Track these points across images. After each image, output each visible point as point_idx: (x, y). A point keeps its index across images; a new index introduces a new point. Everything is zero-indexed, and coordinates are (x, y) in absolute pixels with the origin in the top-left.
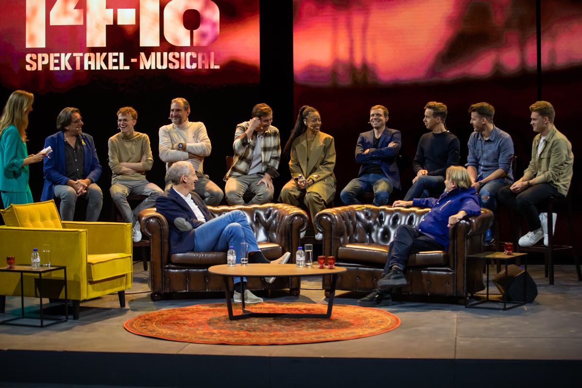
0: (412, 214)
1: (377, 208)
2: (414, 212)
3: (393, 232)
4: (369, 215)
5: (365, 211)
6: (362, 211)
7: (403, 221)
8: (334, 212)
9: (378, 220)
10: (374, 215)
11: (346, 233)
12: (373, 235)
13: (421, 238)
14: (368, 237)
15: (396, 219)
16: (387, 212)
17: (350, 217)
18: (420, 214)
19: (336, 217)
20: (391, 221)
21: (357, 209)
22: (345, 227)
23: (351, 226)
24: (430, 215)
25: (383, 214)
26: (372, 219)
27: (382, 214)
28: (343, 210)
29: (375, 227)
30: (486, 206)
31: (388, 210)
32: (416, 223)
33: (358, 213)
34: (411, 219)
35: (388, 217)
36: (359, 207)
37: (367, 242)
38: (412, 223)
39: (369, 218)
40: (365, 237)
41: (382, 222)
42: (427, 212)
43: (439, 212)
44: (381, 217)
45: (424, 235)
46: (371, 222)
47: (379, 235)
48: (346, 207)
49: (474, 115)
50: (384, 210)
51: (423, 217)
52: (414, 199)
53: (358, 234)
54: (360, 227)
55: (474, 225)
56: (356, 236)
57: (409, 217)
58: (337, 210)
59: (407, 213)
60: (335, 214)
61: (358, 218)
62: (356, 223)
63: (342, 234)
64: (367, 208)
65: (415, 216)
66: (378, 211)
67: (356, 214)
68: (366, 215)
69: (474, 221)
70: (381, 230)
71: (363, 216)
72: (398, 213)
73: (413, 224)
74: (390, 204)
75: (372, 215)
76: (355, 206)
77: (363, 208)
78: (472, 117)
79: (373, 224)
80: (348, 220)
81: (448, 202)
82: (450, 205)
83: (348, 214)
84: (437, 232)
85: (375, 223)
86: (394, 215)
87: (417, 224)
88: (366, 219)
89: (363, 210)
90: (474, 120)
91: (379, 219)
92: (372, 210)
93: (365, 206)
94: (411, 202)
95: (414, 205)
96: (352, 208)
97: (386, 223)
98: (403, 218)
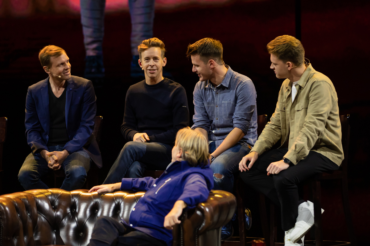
0: (118, 200)
1: (68, 193)
2: (122, 197)
3: (91, 228)
4: (57, 204)
5: (50, 197)
6: (46, 198)
7: (106, 211)
8: (4, 201)
9: (68, 210)
10: (63, 204)
11: (21, 232)
12: (62, 233)
13: (130, 234)
14: (54, 236)
15: (95, 209)
16: (83, 199)
17: (28, 208)
18: (130, 202)
19: (7, 209)
20: (88, 212)
21: (37, 196)
22: (20, 222)
23: (30, 221)
24: (143, 201)
25: (77, 202)
26: (61, 210)
27: (75, 202)
28: (17, 198)
29: (65, 221)
30: (220, 186)
31: (83, 195)
32: (125, 213)
33: (40, 201)
34: (117, 209)
35: (83, 206)
36: (41, 193)
37: (53, 244)
38: (118, 215)
39: (55, 209)
40: (51, 236)
41: (75, 214)
42: (139, 197)
43: (155, 197)
44: (73, 207)
45: (136, 230)
46: (58, 213)
47: (71, 232)
48: (22, 194)
49: (194, 60)
50: (78, 196)
51: (135, 205)
52: (123, 179)
53: (39, 233)
54: (43, 222)
55: (208, 216)
56: (36, 235)
57: (114, 205)
58: (9, 199)
59: (112, 200)
60: (4, 204)
61: (40, 209)
62: (37, 217)
63: (16, 234)
64: (53, 194)
65: (122, 204)
66: (70, 197)
67: (37, 203)
68: (52, 203)
69: (207, 210)
70: (74, 225)
71: (46, 206)
72: (98, 200)
73: (121, 215)
74: (87, 187)
75: (60, 204)
76: (35, 192)
77: (46, 194)
78: (193, 62)
79: (62, 216)
80: (25, 212)
81: (166, 181)
82: (169, 185)
83: (25, 204)
84: (153, 223)
85: (65, 215)
86: (92, 203)
87: (125, 215)
88: (51, 210)
89: (47, 196)
90: (198, 66)
91: (71, 210)
92: (60, 197)
93: (50, 190)
94: (119, 185)
95: (122, 189)
96: (30, 194)
97: (81, 215)
98: (106, 207)
